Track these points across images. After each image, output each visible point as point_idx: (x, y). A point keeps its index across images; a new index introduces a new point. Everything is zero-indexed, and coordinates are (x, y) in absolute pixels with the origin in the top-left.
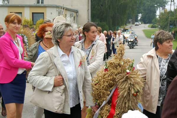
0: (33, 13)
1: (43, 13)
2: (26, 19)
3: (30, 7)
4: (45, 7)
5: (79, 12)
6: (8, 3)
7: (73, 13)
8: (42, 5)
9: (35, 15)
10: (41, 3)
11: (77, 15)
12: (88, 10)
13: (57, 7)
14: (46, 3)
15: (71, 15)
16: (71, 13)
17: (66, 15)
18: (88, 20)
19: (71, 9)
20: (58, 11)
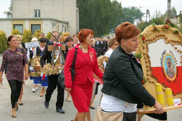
0: (32, 25)
1: (40, 25)
2: (26, 29)
3: (30, 20)
4: (42, 20)
5: (69, 23)
6: (12, 17)
7: (64, 24)
8: (39, 18)
9: (33, 26)
10: (39, 16)
11: (67, 26)
12: (77, 21)
13: (51, 20)
14: (42, 16)
15: (62, 26)
16: (63, 24)
17: (58, 26)
18: (77, 30)
19: (63, 21)
20: (52, 23)
